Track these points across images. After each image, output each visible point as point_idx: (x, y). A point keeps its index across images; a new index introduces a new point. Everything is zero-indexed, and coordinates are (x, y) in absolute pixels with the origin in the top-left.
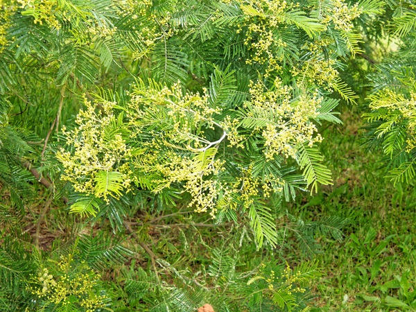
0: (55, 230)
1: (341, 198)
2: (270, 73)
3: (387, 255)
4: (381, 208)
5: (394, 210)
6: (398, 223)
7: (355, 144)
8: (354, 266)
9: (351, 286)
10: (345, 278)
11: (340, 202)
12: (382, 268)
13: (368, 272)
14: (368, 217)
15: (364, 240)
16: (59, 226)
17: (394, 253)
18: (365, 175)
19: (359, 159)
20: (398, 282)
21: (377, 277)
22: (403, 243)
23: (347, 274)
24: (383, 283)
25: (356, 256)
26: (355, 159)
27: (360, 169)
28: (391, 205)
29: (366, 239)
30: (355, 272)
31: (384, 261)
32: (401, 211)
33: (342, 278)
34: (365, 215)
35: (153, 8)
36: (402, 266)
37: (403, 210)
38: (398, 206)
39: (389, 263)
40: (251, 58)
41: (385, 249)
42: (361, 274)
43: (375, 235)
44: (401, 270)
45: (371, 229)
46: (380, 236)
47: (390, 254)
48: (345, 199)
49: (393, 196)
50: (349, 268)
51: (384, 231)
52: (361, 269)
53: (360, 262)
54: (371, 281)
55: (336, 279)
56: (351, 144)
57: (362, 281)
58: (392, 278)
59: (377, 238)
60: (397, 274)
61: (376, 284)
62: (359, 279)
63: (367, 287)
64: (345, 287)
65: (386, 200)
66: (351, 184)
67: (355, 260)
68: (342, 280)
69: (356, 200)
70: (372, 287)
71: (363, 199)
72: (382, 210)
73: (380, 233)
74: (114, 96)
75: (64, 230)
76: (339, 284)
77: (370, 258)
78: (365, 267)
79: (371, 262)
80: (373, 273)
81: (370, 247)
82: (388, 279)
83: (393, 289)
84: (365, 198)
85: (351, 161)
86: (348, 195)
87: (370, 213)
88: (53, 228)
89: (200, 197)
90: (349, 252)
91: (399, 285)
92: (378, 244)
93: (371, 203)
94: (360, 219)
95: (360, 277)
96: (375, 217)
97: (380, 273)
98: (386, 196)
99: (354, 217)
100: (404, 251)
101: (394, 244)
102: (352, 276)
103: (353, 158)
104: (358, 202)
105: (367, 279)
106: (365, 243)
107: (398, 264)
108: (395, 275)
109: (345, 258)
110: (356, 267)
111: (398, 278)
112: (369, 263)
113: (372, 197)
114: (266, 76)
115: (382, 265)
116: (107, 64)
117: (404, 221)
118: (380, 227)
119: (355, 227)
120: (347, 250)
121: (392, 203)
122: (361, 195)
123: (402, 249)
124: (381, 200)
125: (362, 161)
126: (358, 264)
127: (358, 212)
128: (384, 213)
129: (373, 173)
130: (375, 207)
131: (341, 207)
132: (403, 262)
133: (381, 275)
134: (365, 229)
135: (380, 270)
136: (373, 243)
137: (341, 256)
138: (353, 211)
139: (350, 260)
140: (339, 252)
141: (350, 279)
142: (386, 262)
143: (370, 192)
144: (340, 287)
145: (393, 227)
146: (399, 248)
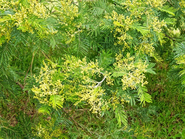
0: (28, 111)
1: (155, 97)
2: (125, 49)
3: (176, 123)
4: (173, 102)
5: (179, 102)
6: (181, 108)
7: (161, 73)
8: (161, 128)
9: (160, 136)
10: (157, 133)
11: (155, 99)
12: (173, 128)
13: (167, 130)
14: (167, 106)
15: (165, 116)
16: (30, 109)
17: (179, 122)
18: (166, 87)
19: (163, 80)
20: (180, 135)
21: (171, 132)
22: (183, 117)
23: (158, 131)
24: (174, 135)
25: (162, 123)
26: (162, 80)
27: (163, 84)
28: (177, 100)
29: (166, 115)
30: (161, 130)
31: (174, 125)
32: (182, 103)
33: (155, 133)
34: (166, 105)
35: (74, 20)
36: (182, 127)
37: (183, 102)
38: (180, 101)
39: (176, 126)
40: (116, 42)
41: (174, 120)
42: (164, 131)
43: (170, 114)
44: (182, 129)
45: (169, 111)
46: (172, 114)
47: (177, 122)
48: (157, 98)
49: (178, 96)
50: (159, 128)
51: (174, 112)
52: (164, 129)
53: (163, 126)
54: (168, 134)
55: (153, 133)
56: (159, 73)
57: (164, 134)
58: (178, 133)
59: (171, 115)
60: (180, 131)
61: (170, 135)
62: (163, 133)
63: (166, 137)
64: (157, 137)
65: (175, 98)
66: (159, 91)
67: (161, 125)
68: (156, 134)
69: (162, 98)
70: (169, 137)
71: (165, 98)
72: (173, 103)
73: (172, 113)
74: (56, 61)
75: (32, 111)
76: (154, 136)
77: (168, 124)
78: (166, 128)
79: (168, 126)
80: (170, 131)
81: (168, 119)
82: (176, 133)
83: (178, 138)
84: (166, 97)
85: (159, 81)
86: (158, 96)
87: (168, 104)
88: (27, 110)
89: (95, 106)
90: (159, 121)
91: (181, 136)
92: (171, 118)
93: (168, 99)
94: (164, 106)
95: (164, 132)
96: (170, 105)
97: (172, 130)
98: (175, 96)
99: (161, 105)
100: (183, 121)
101: (179, 118)
102: (160, 132)
103: (160, 79)
104: (163, 99)
105: (167, 133)
106: (166, 117)
107: (180, 127)
108: (179, 132)
109: (157, 124)
110: (162, 128)
111: (181, 133)
112: (167, 126)
113: (169, 97)
114: (123, 51)
115: (173, 127)
116: (53, 47)
117: (183, 108)
118: (172, 110)
119: (161, 110)
120: (158, 121)
121: (178, 99)
122: (164, 96)
123: (182, 120)
124: (173, 98)
125: (164, 81)
126: (163, 127)
127: (163, 103)
128: (174, 104)
129: (169, 86)
130: (170, 101)
131: (155, 101)
132: (182, 126)
133: (173, 132)
134: (166, 111)
135: (173, 129)
136: (169, 117)
137: (155, 123)
138: (161, 103)
139: (159, 125)
140: (154, 121)
141: (159, 133)
142: (175, 126)
143: (168, 94)
144: (155, 137)
145: (178, 110)
146: (181, 120)
